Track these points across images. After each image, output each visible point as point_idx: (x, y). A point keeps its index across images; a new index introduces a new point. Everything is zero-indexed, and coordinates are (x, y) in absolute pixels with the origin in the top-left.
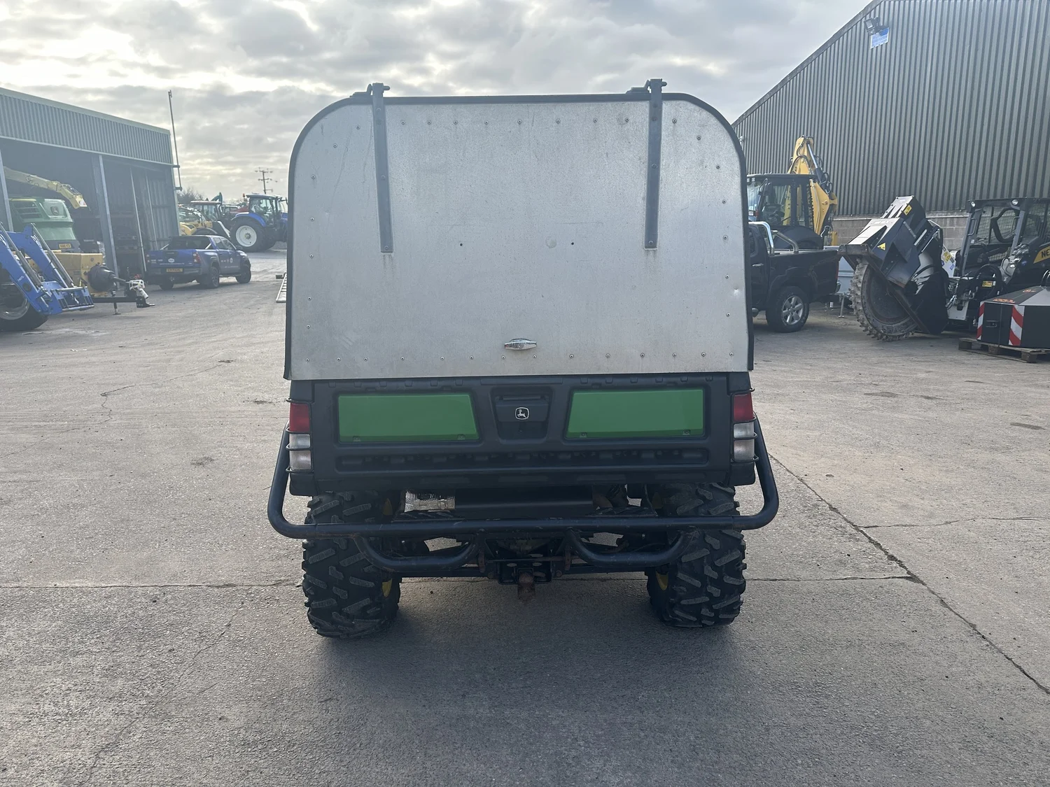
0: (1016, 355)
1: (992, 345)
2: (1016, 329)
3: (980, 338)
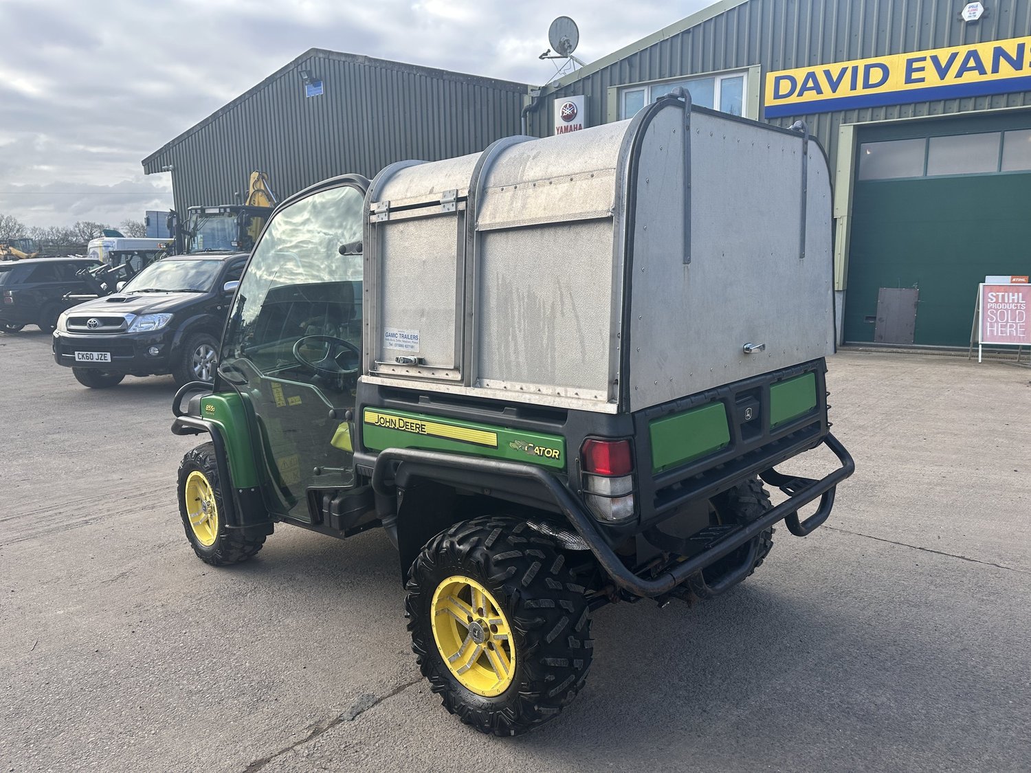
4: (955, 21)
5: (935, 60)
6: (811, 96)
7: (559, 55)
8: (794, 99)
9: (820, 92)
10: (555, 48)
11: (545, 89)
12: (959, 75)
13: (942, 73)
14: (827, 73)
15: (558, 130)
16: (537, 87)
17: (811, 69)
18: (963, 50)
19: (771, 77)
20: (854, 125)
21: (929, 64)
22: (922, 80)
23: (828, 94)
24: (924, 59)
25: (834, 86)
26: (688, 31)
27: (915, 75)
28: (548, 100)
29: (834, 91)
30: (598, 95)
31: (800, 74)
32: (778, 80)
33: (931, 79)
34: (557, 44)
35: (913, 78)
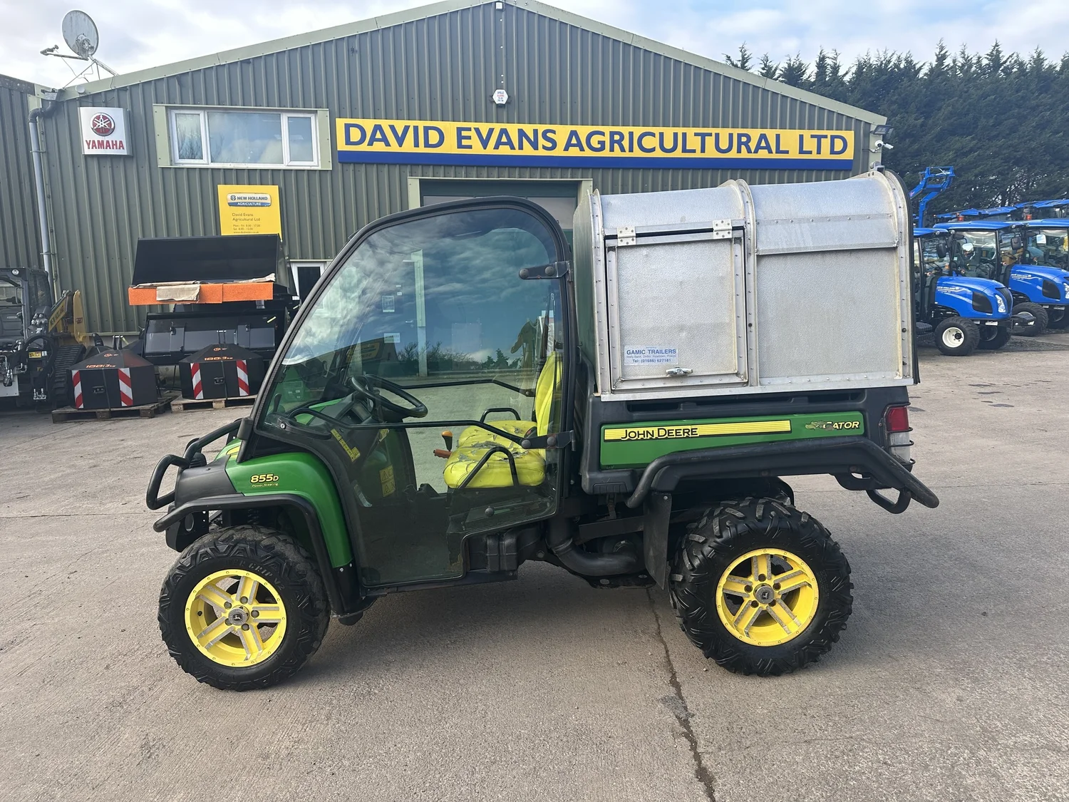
0: (136, 414)
1: (102, 410)
2: (125, 389)
3: (82, 407)
4: (488, 102)
5: (477, 130)
6: (379, 147)
7: (76, 55)
8: (364, 147)
9: (388, 144)
10: (72, 46)
11: (62, 92)
12: (496, 147)
13: (485, 143)
14: (392, 128)
15: (89, 144)
16: (49, 88)
17: (378, 122)
18: (498, 127)
19: (340, 123)
20: (420, 179)
21: (473, 134)
22: (470, 147)
23: (394, 147)
24: (469, 129)
25: (400, 141)
26: (247, 61)
27: (464, 142)
28: (68, 107)
29: (400, 146)
30: (140, 110)
31: (369, 125)
32: (348, 127)
33: (477, 149)
34: (73, 42)
35: (463, 144)
